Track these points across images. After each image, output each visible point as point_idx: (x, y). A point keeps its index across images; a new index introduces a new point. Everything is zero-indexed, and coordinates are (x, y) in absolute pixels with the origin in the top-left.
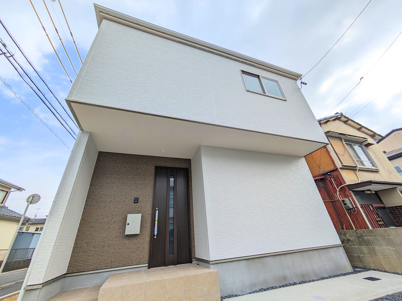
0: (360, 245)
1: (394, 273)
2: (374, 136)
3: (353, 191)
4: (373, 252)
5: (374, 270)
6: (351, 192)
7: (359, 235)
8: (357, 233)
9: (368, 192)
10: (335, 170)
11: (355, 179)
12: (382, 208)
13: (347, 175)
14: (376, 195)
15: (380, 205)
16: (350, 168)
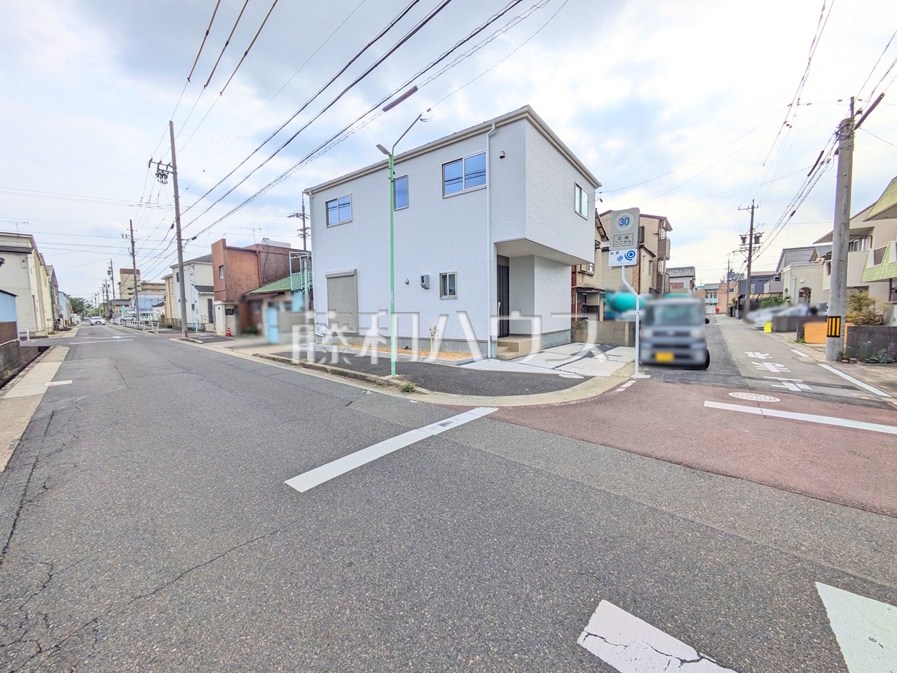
0: (577, 330)
6: (577, 292)
7: (579, 324)
9: (584, 294)
10: (574, 273)
11: (582, 282)
12: (585, 306)
13: (579, 278)
14: (586, 296)
15: (584, 304)
16: (583, 273)
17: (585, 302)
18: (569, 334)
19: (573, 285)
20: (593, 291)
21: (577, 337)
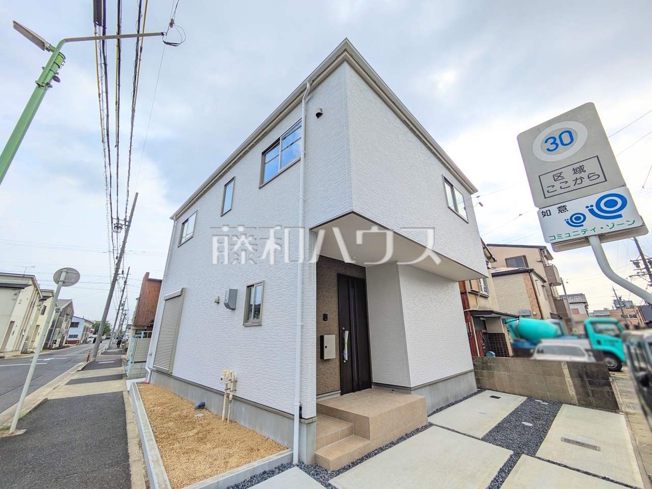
0: (483, 369)
1: (503, 392)
2: (490, 259)
3: (473, 317)
4: (492, 376)
5: (489, 389)
6: (471, 317)
7: (484, 361)
8: (483, 360)
9: (482, 319)
10: (463, 293)
11: (475, 304)
12: (485, 334)
13: (472, 300)
14: (484, 321)
15: (484, 331)
16: (475, 293)
17: (486, 329)
18: (472, 378)
19: (465, 308)
20: (493, 315)
21: (486, 382)
